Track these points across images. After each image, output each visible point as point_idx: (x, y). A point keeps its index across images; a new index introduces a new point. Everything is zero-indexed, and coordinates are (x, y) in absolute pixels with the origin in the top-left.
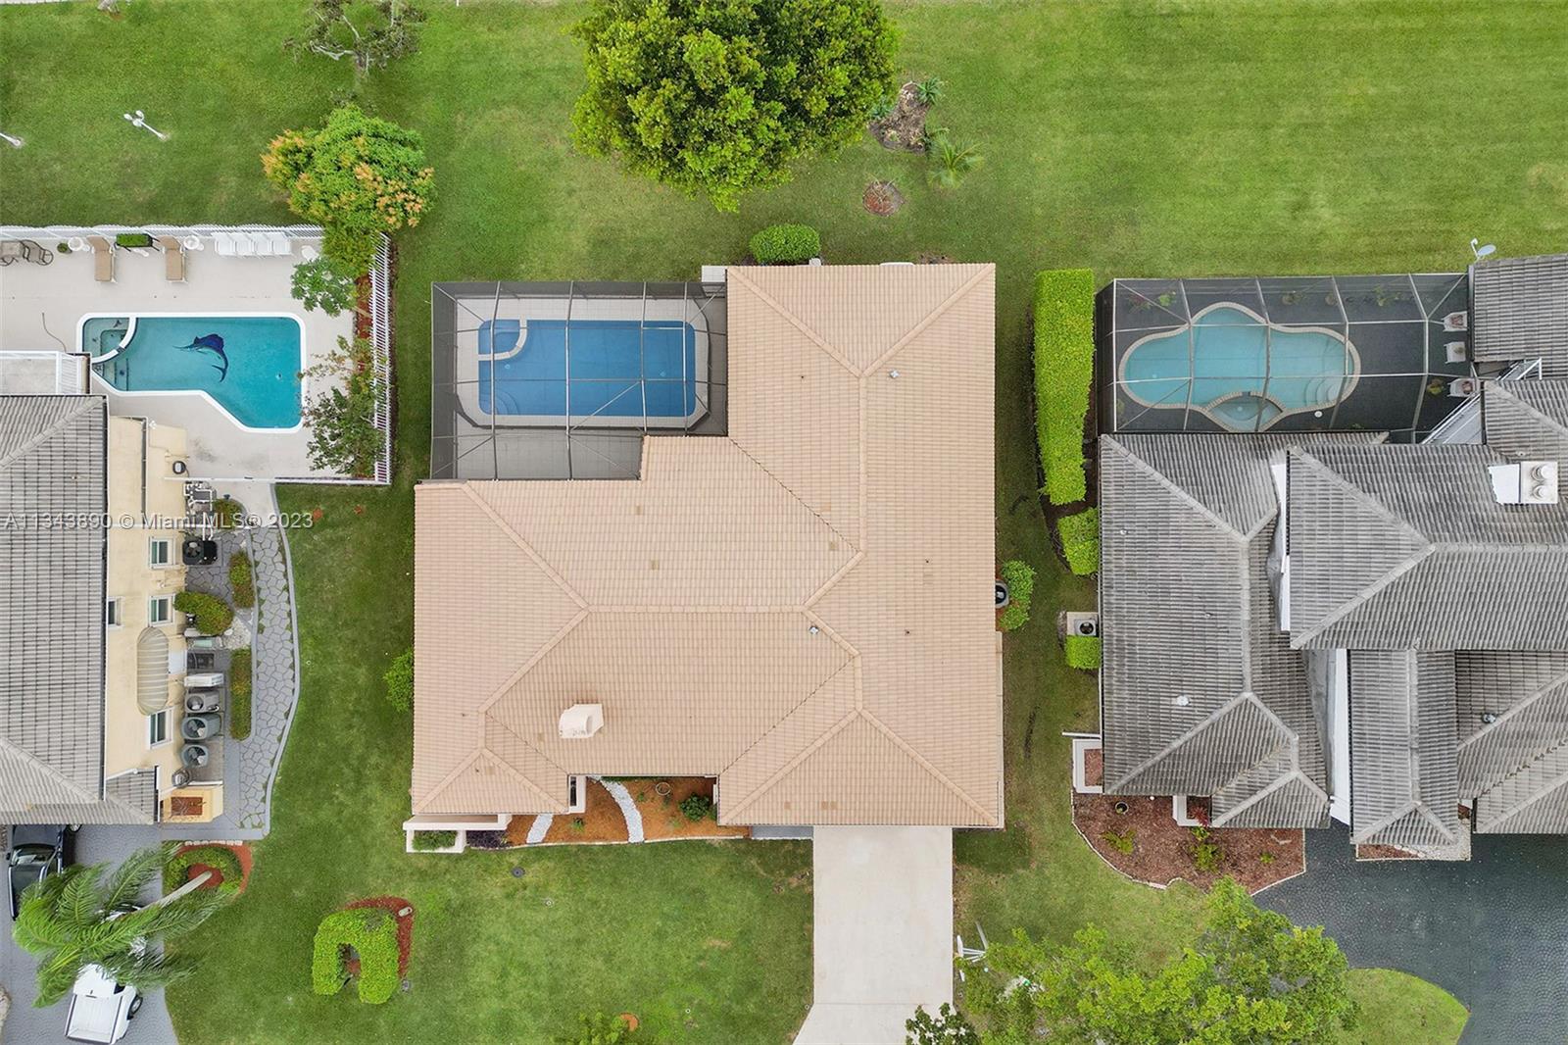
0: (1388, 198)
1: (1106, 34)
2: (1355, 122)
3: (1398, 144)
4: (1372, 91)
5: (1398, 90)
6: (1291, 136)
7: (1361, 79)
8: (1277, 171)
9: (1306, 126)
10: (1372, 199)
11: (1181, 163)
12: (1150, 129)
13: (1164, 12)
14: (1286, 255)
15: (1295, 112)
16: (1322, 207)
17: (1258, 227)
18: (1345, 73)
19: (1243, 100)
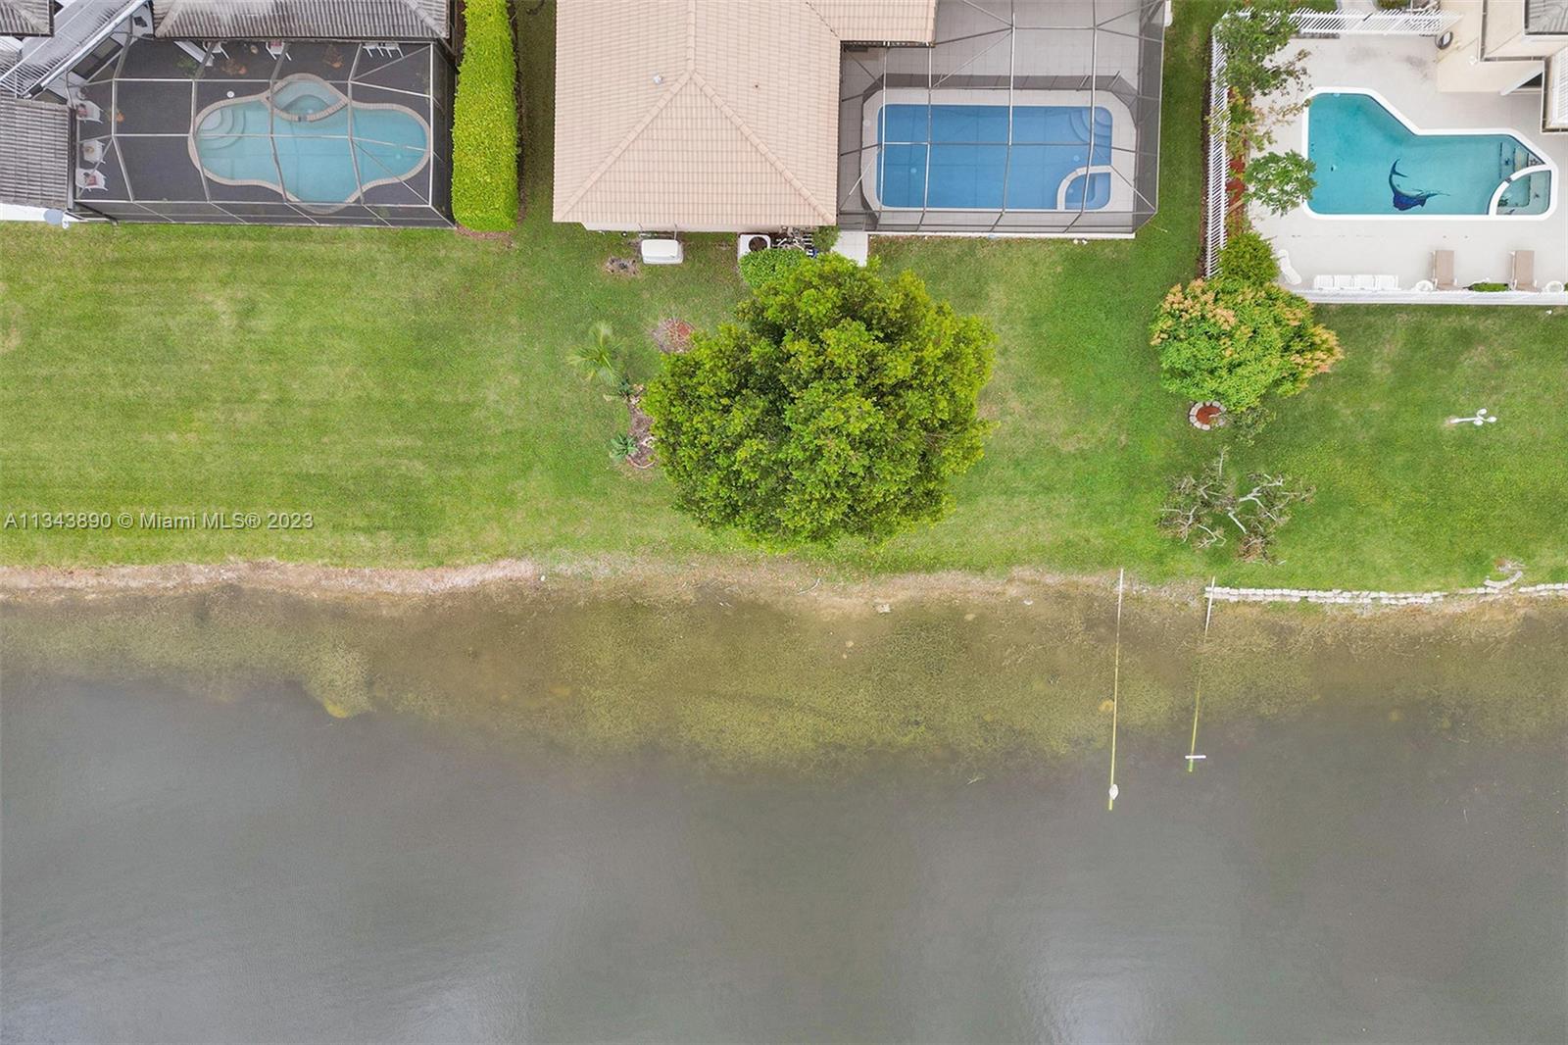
0: (159, 319)
1: (442, 511)
2: (189, 404)
3: (147, 378)
4: (173, 437)
5: (146, 437)
6: (255, 391)
7: (184, 451)
8: (268, 354)
9: (239, 401)
10: (173, 318)
11: (367, 365)
12: (399, 405)
13: (383, 532)
14: (262, 262)
15: (248, 418)
16: (224, 312)
17: (289, 293)
18: (200, 458)
19: (303, 432)
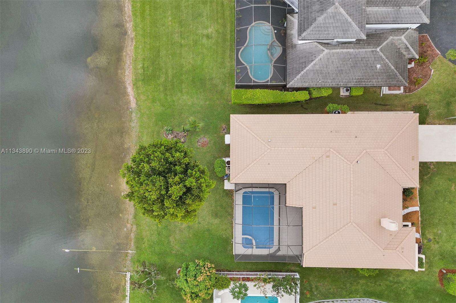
0: (206, 15)
1: (150, 85)
2: (180, 22)
3: (188, 12)
4: (170, 19)
5: (170, 12)
6: (184, 39)
7: (166, 21)
8: (196, 43)
9: (181, 35)
10: (206, 19)
11: (193, 66)
12: (181, 75)
13: (143, 71)
14: (223, 40)
15: (176, 37)
16: (208, 31)
17: (215, 47)
18: (164, 25)
19: (172, 51)
